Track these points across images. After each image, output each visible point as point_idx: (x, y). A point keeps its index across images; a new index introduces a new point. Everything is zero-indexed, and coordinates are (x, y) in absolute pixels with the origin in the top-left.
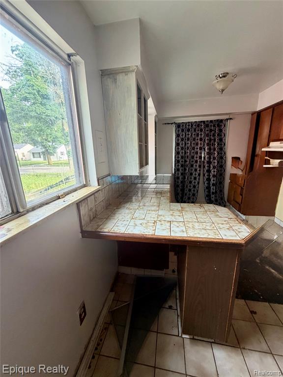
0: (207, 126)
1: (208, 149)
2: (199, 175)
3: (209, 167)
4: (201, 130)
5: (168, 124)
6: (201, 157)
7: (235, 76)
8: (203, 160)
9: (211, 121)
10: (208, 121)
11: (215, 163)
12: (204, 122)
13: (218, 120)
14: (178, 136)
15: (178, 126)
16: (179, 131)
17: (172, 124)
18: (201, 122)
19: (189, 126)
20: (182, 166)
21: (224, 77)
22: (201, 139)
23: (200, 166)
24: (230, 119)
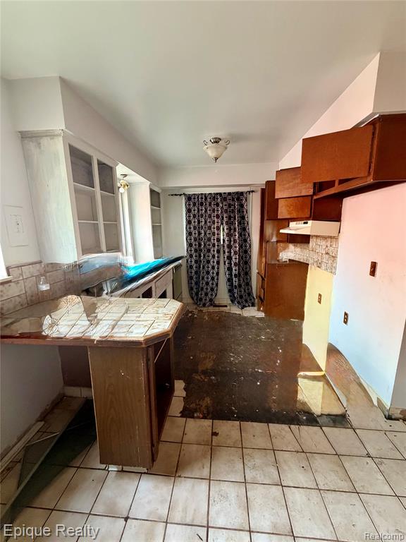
0: (225, 199)
1: (227, 229)
2: (218, 263)
3: (230, 252)
4: (218, 205)
5: (176, 195)
6: (218, 240)
7: (228, 142)
8: (222, 243)
9: (229, 194)
10: (225, 193)
11: (236, 247)
12: (220, 194)
13: (237, 193)
14: (189, 211)
15: (189, 198)
16: (189, 205)
17: (181, 195)
18: (217, 194)
19: (202, 198)
20: (196, 251)
21: (216, 142)
22: (218, 216)
23: (218, 251)
24: (253, 191)
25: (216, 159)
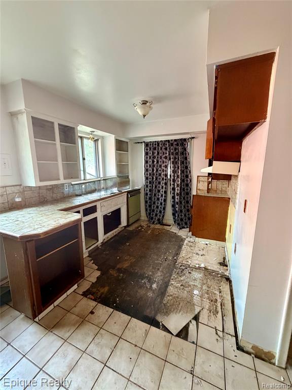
0: (172, 145)
1: (173, 167)
2: (165, 192)
3: (174, 185)
4: (166, 149)
5: (138, 143)
6: (166, 175)
7: (151, 103)
8: (169, 177)
9: (175, 140)
10: (172, 140)
11: (178, 181)
12: (169, 141)
13: (181, 139)
14: (147, 154)
15: (147, 145)
16: (147, 149)
17: (141, 143)
18: (166, 141)
19: (155, 144)
20: (150, 183)
21: (143, 104)
22: (166, 158)
23: (166, 184)
24: (193, 138)
25: (144, 116)
